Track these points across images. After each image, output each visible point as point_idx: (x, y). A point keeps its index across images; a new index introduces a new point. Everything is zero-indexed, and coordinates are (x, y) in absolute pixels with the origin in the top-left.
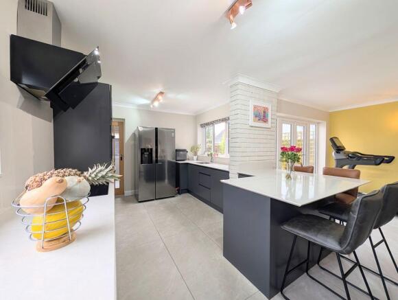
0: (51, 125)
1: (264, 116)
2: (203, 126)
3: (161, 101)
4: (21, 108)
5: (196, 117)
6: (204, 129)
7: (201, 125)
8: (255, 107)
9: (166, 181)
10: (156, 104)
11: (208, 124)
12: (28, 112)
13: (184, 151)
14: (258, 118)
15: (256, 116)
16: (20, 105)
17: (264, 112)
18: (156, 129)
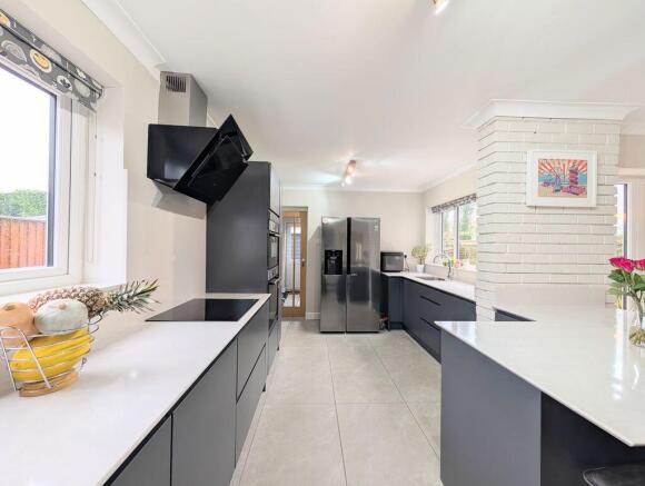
0: (202, 223)
1: (574, 181)
2: (436, 209)
3: (353, 175)
4: (158, 206)
5: (423, 196)
6: (438, 216)
7: (433, 208)
8: (543, 164)
9: (370, 302)
10: (348, 180)
11: (445, 206)
12: (168, 210)
13: (400, 254)
14: (551, 188)
15: (546, 184)
16: (157, 202)
17: (574, 172)
18: (349, 220)
